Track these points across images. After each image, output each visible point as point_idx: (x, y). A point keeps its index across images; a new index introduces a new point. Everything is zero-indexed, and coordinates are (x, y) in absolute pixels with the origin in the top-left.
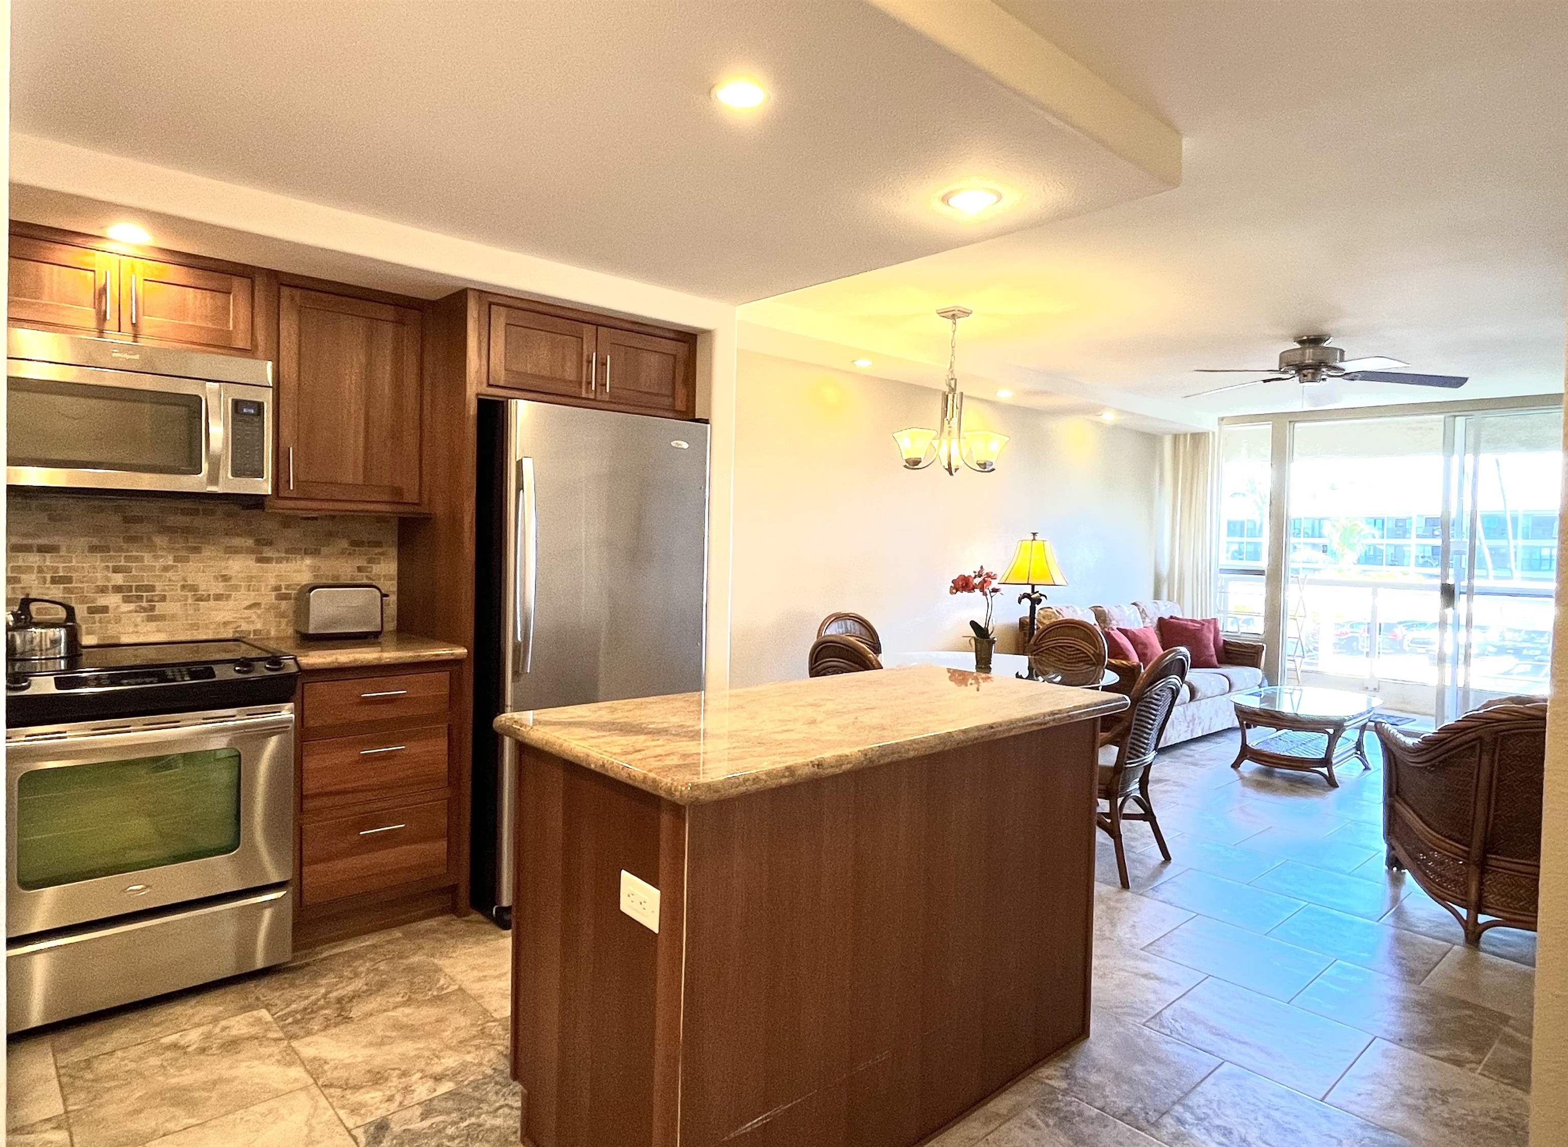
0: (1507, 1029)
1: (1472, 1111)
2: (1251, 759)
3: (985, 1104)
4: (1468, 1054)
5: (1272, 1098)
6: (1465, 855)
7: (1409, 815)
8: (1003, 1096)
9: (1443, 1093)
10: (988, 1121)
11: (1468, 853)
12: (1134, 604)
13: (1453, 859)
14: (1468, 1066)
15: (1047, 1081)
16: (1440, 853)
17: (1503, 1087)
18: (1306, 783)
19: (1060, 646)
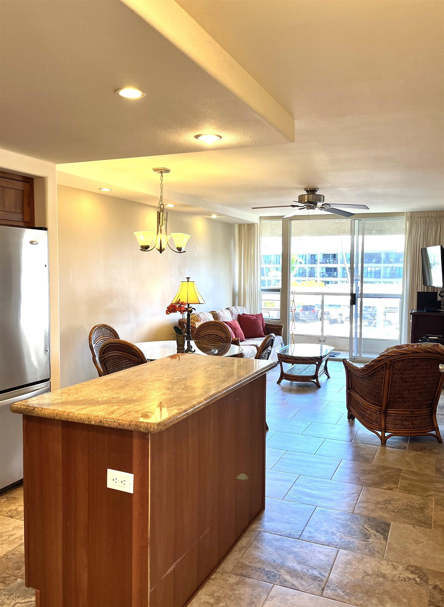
0: (402, 474)
1: (399, 505)
2: (286, 379)
3: (237, 544)
4: (393, 486)
5: (336, 516)
6: (380, 410)
7: (357, 397)
8: (242, 539)
9: (389, 501)
10: (240, 550)
11: (381, 409)
12: (227, 309)
13: (375, 412)
14: (394, 490)
15: (256, 530)
16: (371, 411)
17: (406, 494)
18: (308, 387)
19: (208, 334)
